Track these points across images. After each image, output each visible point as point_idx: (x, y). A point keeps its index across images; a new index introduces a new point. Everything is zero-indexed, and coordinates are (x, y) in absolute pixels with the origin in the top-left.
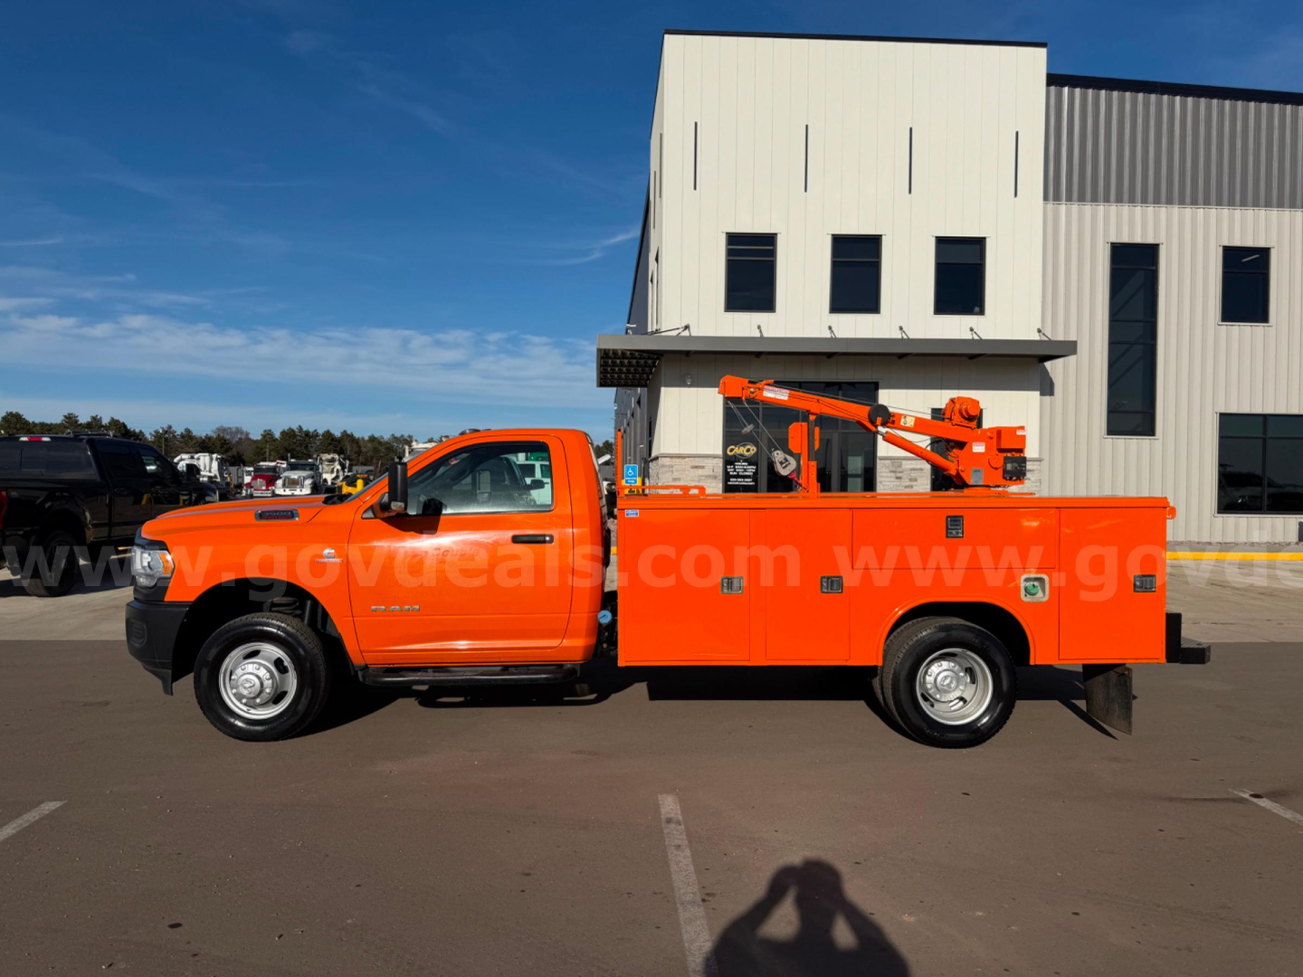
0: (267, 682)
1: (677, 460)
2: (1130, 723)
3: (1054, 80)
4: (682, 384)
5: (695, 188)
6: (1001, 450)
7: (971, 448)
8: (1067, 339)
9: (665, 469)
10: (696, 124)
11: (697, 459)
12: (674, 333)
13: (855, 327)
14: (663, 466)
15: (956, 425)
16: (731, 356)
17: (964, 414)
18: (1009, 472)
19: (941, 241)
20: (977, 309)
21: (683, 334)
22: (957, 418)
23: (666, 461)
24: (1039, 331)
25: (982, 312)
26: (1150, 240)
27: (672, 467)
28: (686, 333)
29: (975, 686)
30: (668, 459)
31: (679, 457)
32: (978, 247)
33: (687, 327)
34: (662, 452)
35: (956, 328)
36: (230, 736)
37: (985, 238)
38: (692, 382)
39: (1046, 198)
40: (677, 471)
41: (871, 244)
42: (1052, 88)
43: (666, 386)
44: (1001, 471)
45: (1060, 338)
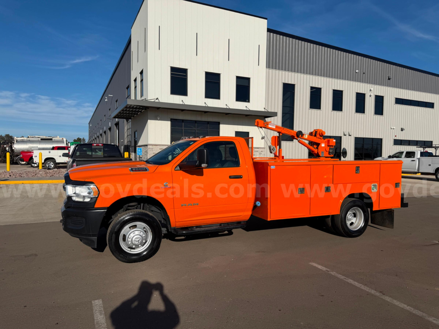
0: (144, 238)
1: (155, 146)
2: (393, 225)
3: (269, 30)
4: (156, 119)
5: (159, 49)
6: (328, 146)
7: (321, 145)
8: (275, 112)
9: (150, 150)
10: (159, 26)
11: (162, 146)
12: (153, 100)
13: (212, 103)
14: (149, 148)
15: (318, 138)
16: (173, 110)
17: (321, 134)
18: (331, 153)
19: (238, 78)
20: (247, 100)
21: (156, 101)
22: (318, 136)
23: (150, 147)
24: (265, 108)
25: (249, 102)
26: (293, 83)
27: (153, 149)
28: (157, 101)
29: (356, 218)
30: (151, 146)
31: (155, 145)
32: (248, 81)
33: (157, 99)
34: (149, 143)
35: (241, 106)
36: (124, 262)
37: (250, 78)
38: (160, 119)
39: (266, 67)
40: (154, 150)
41: (217, 76)
42: (268, 33)
43: (150, 119)
44: (328, 152)
45: (273, 111)
